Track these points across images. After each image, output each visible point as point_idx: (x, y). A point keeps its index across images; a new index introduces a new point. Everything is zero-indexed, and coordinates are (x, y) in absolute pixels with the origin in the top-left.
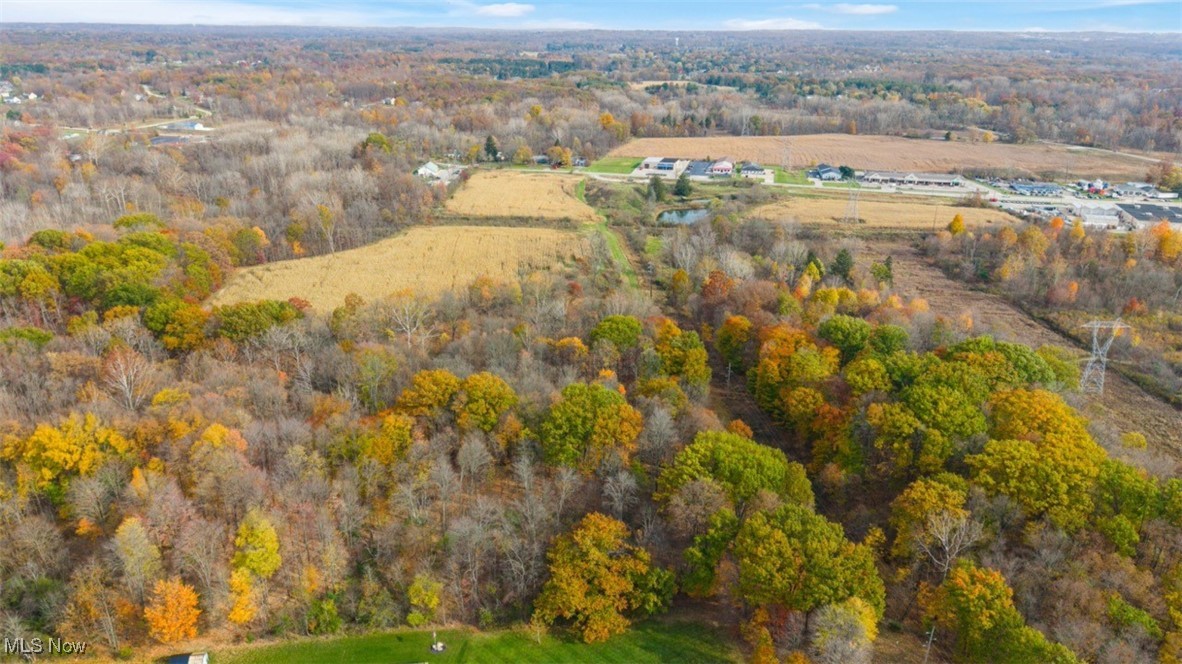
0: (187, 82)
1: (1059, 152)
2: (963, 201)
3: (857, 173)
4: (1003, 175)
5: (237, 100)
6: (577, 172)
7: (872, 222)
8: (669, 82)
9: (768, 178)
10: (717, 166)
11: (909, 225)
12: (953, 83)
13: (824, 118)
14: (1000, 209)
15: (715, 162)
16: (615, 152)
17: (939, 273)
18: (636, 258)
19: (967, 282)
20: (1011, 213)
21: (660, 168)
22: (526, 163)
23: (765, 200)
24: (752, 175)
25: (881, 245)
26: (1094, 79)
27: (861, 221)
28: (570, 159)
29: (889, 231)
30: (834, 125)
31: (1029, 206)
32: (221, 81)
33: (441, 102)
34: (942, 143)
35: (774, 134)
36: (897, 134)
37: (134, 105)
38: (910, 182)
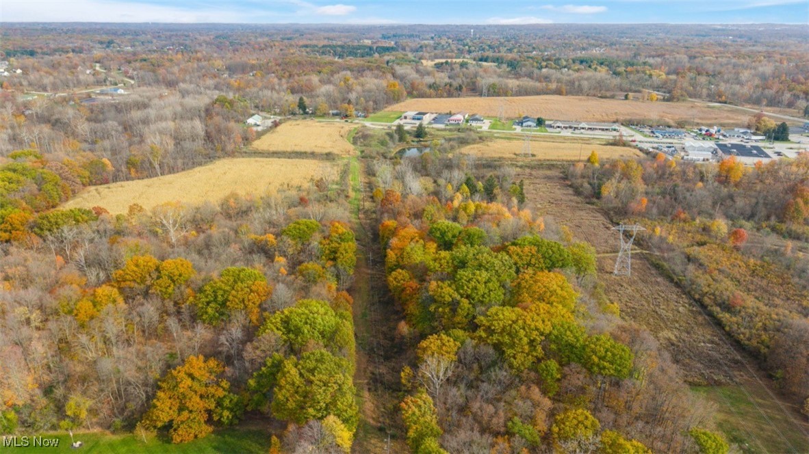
0: (123, 61)
1: (700, 107)
2: (611, 141)
3: (547, 123)
4: (650, 123)
5: (152, 74)
6: (356, 121)
7: (540, 156)
8: (449, 60)
9: (485, 126)
10: (453, 118)
11: (565, 158)
12: (647, 59)
13: (544, 84)
14: (635, 147)
15: (454, 114)
16: (390, 108)
17: (571, 191)
18: (367, 180)
19: (586, 197)
20: (641, 150)
21: (413, 119)
22: (324, 115)
23: (474, 141)
24: (474, 124)
25: (538, 172)
26: (749, 57)
27: (533, 155)
28: (354, 113)
29: (548, 163)
30: (550, 90)
31: (656, 145)
32: (145, 60)
33: (287, 74)
34: (622, 102)
35: (506, 96)
36: (594, 96)
37: (81, 77)
38: (583, 128)
